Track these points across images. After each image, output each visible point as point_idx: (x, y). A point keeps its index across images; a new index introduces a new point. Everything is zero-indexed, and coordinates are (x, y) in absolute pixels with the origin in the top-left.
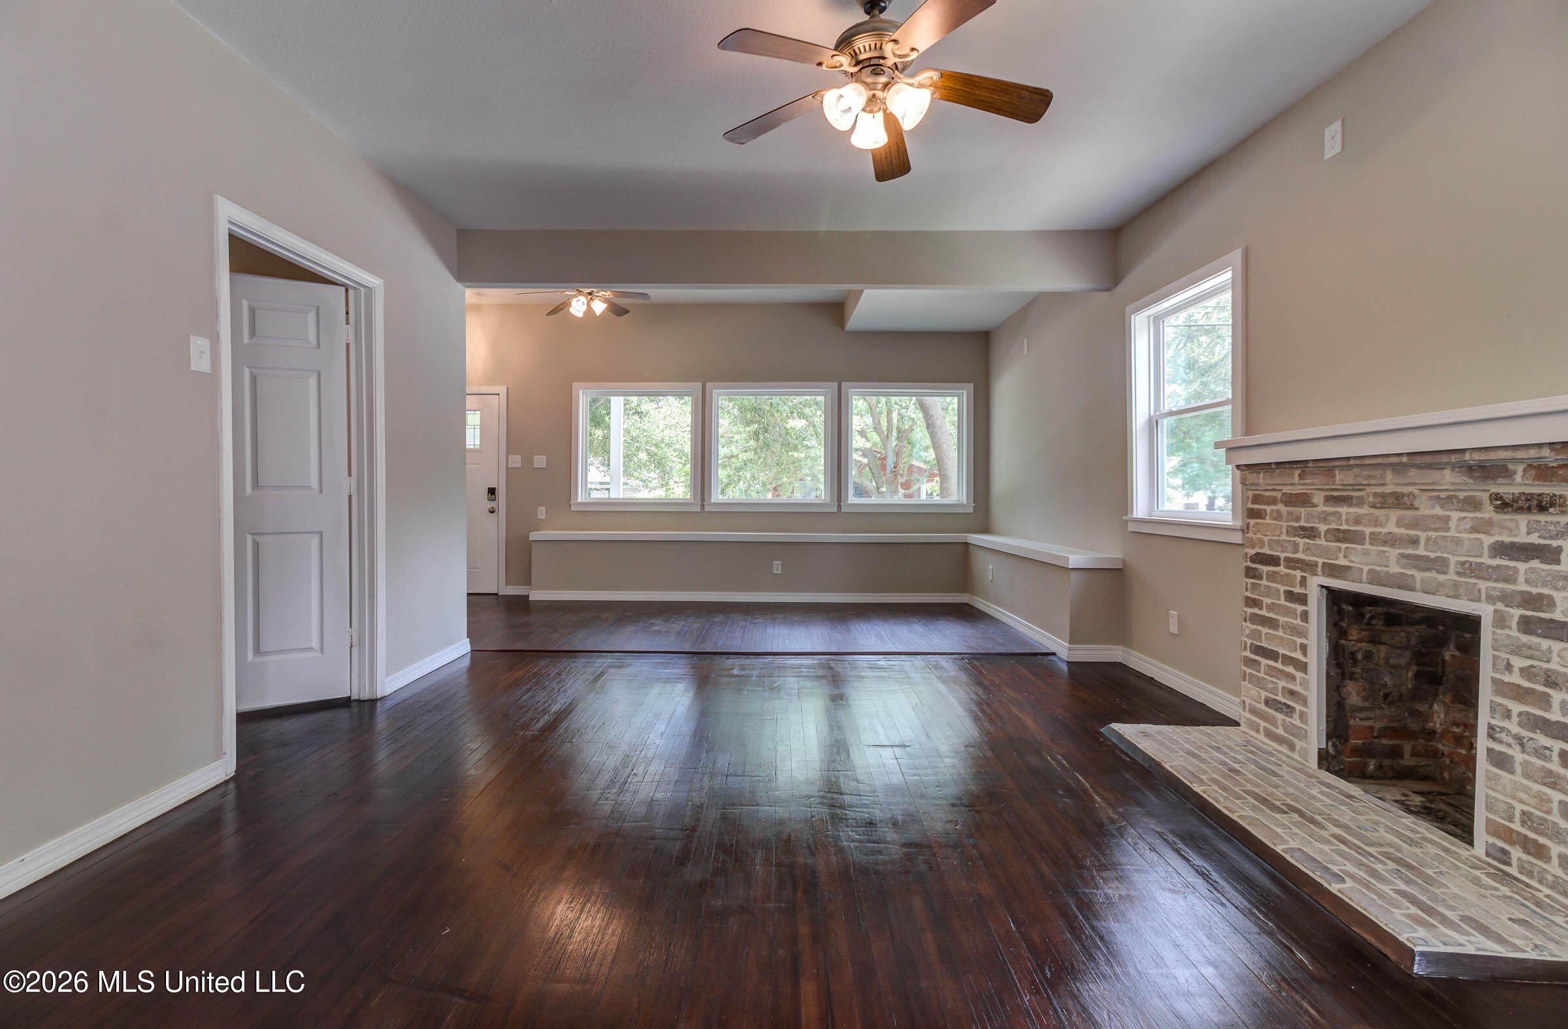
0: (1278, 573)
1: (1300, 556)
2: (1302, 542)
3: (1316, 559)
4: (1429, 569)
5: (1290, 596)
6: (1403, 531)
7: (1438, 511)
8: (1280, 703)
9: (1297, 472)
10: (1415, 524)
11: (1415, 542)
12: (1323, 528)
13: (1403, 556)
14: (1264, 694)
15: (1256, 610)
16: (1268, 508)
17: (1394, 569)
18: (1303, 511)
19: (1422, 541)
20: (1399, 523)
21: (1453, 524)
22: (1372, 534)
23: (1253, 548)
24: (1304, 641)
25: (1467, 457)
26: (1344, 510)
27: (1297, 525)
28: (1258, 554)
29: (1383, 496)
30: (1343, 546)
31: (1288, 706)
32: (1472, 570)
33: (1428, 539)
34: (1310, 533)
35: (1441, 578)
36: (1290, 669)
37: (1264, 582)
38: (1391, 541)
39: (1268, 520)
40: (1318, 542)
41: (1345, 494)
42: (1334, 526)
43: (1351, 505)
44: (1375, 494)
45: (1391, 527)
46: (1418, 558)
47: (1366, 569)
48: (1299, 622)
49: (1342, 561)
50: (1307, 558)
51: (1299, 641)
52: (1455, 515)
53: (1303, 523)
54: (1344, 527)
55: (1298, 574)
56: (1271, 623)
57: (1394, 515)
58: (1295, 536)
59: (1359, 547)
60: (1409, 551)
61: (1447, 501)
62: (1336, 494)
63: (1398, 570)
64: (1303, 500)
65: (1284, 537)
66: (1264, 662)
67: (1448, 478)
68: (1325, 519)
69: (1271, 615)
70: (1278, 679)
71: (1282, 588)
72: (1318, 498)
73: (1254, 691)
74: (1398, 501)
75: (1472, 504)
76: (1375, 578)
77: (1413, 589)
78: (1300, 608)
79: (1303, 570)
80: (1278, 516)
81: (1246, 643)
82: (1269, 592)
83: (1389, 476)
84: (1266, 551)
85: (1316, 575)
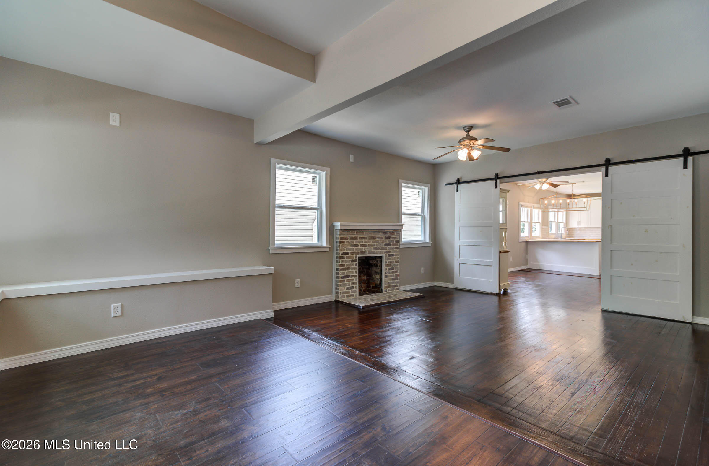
0: (350, 256)
1: (355, 251)
2: (354, 248)
3: (358, 251)
4: (377, 250)
5: (353, 261)
6: (373, 243)
7: (378, 240)
8: (351, 287)
9: (356, 232)
10: (375, 242)
11: (375, 245)
12: (359, 244)
13: (373, 248)
14: (346, 287)
15: (343, 267)
16: (345, 241)
17: (372, 251)
18: (355, 241)
19: (376, 245)
20: (372, 242)
21: (380, 241)
22: (369, 244)
23: (342, 251)
24: (356, 270)
25: (385, 231)
26: (363, 240)
27: (353, 244)
28: (344, 253)
29: (371, 237)
30: (364, 248)
31: (353, 287)
32: (383, 249)
33: (377, 244)
34: (357, 246)
35: (379, 251)
36: (353, 278)
37: (345, 259)
38: (371, 245)
39: (345, 244)
40: (358, 247)
41: (363, 237)
42: (362, 244)
43: (364, 239)
44: (370, 237)
45: (371, 243)
46: (376, 248)
47: (368, 251)
48: (354, 266)
49: (363, 251)
50: (356, 251)
51: (355, 271)
52: (380, 240)
53: (355, 244)
54: (364, 244)
55: (355, 255)
56: (348, 269)
57: (372, 240)
58: (353, 247)
59: (366, 247)
60: (374, 247)
61: (379, 238)
62: (361, 237)
63: (373, 251)
64: (355, 238)
65: (350, 247)
66: (346, 279)
67: (381, 234)
68: (360, 242)
69: (347, 267)
70: (350, 281)
71: (350, 260)
72: (358, 238)
73: (343, 288)
74: (373, 238)
75: (382, 238)
76: (370, 253)
77: (375, 253)
78: (355, 263)
79: (355, 254)
80: (348, 242)
81: (340, 276)
82: (347, 261)
83: (373, 233)
84: (345, 251)
85: (358, 255)
